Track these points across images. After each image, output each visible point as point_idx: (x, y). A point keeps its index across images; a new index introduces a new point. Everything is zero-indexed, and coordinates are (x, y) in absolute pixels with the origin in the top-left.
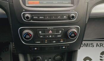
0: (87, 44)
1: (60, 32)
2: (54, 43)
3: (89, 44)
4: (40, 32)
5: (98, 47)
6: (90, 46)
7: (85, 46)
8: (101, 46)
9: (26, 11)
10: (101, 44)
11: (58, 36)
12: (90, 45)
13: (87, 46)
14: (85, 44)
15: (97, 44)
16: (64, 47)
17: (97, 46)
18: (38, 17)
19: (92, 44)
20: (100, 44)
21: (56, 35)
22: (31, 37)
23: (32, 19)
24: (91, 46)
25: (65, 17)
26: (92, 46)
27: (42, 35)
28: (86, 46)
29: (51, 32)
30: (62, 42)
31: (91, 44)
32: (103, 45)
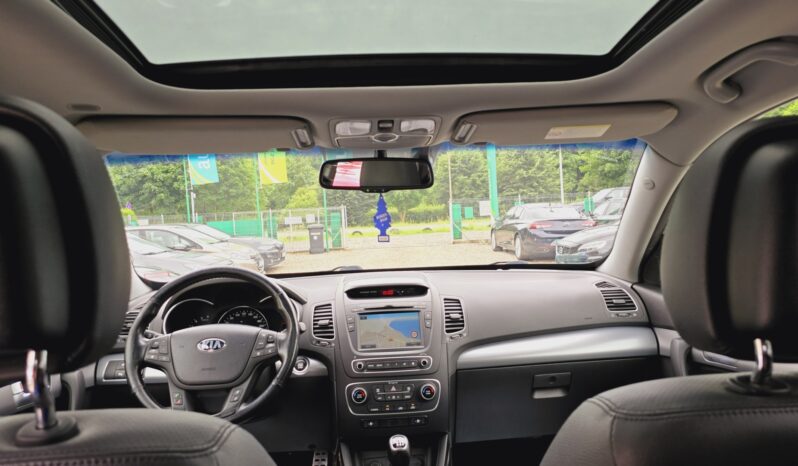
1: (409, 389)
2: (401, 411)
4: (378, 390)
9: (359, 357)
11: (406, 397)
16: (418, 421)
18: (375, 365)
21: (403, 395)
22: (363, 397)
23: (366, 368)
25: (413, 364)
27: (380, 396)
29: (393, 389)
30: (413, 410)
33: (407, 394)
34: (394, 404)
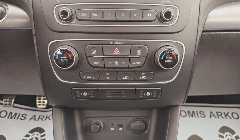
0: (193, 112)
2: (126, 81)
3: (197, 112)
4: (94, 52)
5: (213, 117)
6: (198, 117)
7: (189, 116)
8: (220, 117)
10: (219, 114)
11: (134, 63)
12: (199, 114)
13: (194, 116)
14: (189, 112)
15: (211, 112)
16: (148, 94)
17: (211, 116)
19: (202, 113)
20: (217, 113)
21: (130, 61)
24: (201, 116)
25: (149, 15)
26: (203, 116)
28: (192, 116)
29: (117, 51)
31: (200, 112)
32: (222, 114)
33: (136, 60)
34: (117, 72)
